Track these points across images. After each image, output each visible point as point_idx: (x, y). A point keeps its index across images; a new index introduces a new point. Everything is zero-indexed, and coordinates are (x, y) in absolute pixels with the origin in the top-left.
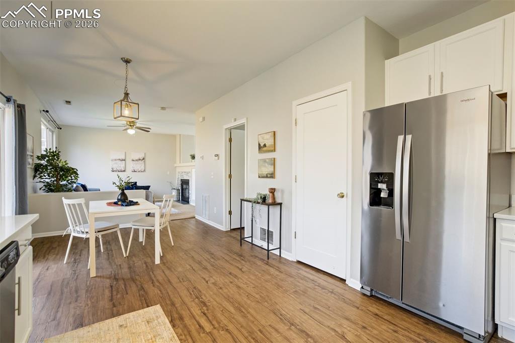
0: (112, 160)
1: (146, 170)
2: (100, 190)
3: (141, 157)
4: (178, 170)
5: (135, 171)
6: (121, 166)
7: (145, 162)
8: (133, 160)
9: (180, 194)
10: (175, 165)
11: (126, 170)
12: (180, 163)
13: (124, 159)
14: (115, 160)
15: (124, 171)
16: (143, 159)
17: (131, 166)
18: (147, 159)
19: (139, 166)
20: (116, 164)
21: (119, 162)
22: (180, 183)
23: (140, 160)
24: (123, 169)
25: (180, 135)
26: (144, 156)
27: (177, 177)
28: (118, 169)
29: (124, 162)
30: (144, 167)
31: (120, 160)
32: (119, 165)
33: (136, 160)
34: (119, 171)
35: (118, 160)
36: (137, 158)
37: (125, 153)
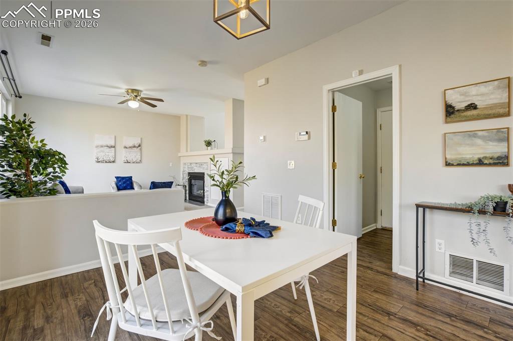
0: (97, 147)
1: (143, 161)
3: (136, 142)
4: (183, 160)
5: (128, 162)
6: (109, 154)
7: (141, 149)
8: (125, 147)
9: (187, 192)
10: (180, 155)
11: (117, 161)
12: (187, 151)
13: (113, 145)
14: (102, 146)
15: (114, 162)
16: (139, 146)
17: (122, 155)
18: (143, 146)
19: (134, 155)
20: (103, 152)
21: (107, 150)
22: (187, 178)
23: (134, 147)
24: (112, 159)
25: (187, 116)
26: (139, 142)
27: (182, 170)
28: (105, 159)
29: (113, 149)
30: (140, 157)
31: (107, 146)
32: (107, 154)
33: (130, 147)
34: (106, 162)
35: (105, 146)
36: (131, 145)
37: (115, 137)
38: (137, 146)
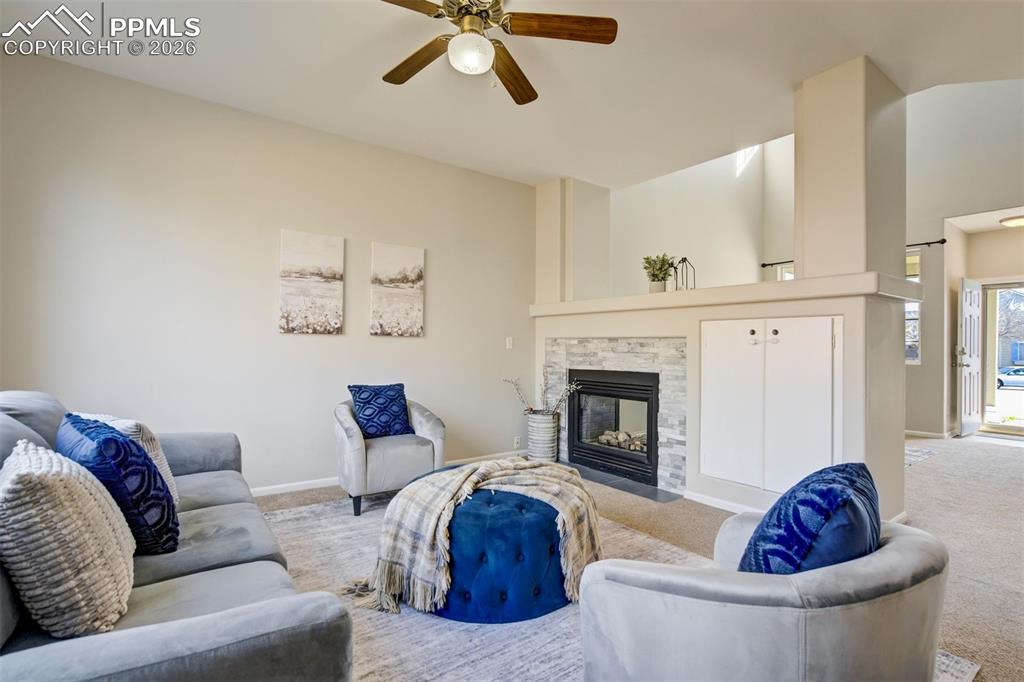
0: (286, 275)
1: (430, 329)
2: (235, 464)
3: (411, 264)
4: (544, 330)
5: (385, 334)
6: (325, 302)
7: (423, 288)
8: (377, 281)
9: (564, 435)
10: (533, 311)
11: (349, 328)
12: (563, 300)
13: (339, 270)
14: (302, 275)
15: (339, 331)
16: (420, 277)
17: (368, 307)
18: (431, 277)
19: (402, 309)
20: (304, 293)
21: (316, 286)
22: (563, 389)
23: (405, 279)
24: (334, 323)
25: (563, 181)
26: (420, 263)
27: (540, 361)
28: (311, 320)
29: (338, 285)
30: (421, 314)
31: (320, 275)
32: (319, 301)
33: (392, 281)
34: (315, 332)
35: (313, 274)
36: (394, 273)
37: (345, 241)
38: (413, 276)
